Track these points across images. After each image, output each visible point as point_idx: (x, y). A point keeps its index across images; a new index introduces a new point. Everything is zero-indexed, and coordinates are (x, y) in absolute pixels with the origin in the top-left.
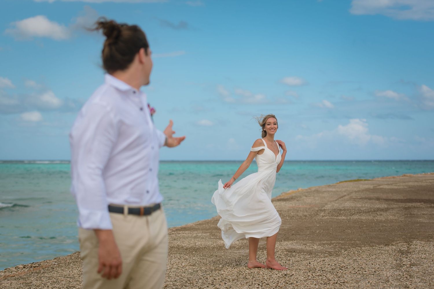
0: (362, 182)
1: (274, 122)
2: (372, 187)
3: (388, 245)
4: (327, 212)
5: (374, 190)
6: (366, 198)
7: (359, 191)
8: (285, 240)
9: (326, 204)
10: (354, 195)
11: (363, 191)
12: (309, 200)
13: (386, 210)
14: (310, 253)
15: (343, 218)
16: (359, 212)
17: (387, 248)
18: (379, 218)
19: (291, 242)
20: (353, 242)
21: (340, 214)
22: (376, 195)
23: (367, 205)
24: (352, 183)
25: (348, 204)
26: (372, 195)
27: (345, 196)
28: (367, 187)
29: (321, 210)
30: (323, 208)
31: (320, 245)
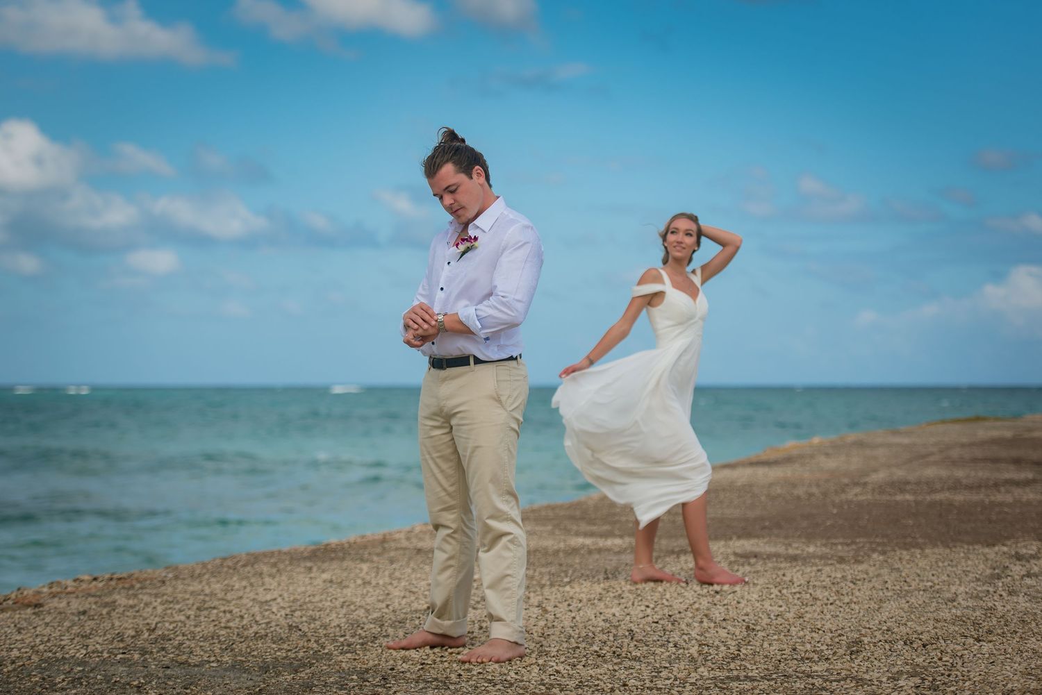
0: (987, 424)
1: (687, 230)
2: (1008, 434)
3: (994, 545)
4: (870, 487)
5: (1014, 442)
6: (985, 460)
7: (971, 445)
8: (739, 537)
9: (875, 470)
10: (955, 453)
11: (983, 443)
12: (831, 464)
13: (1027, 483)
14: (794, 559)
15: (909, 497)
16: (956, 486)
17: (987, 550)
18: (999, 497)
19: (753, 541)
20: (909, 540)
21: (902, 491)
22: (1014, 453)
23: (983, 474)
24: (957, 427)
25: (930, 472)
26: (1003, 453)
27: (932, 454)
28: (995, 434)
29: (856, 484)
30: (863, 481)
31: (825, 545)
